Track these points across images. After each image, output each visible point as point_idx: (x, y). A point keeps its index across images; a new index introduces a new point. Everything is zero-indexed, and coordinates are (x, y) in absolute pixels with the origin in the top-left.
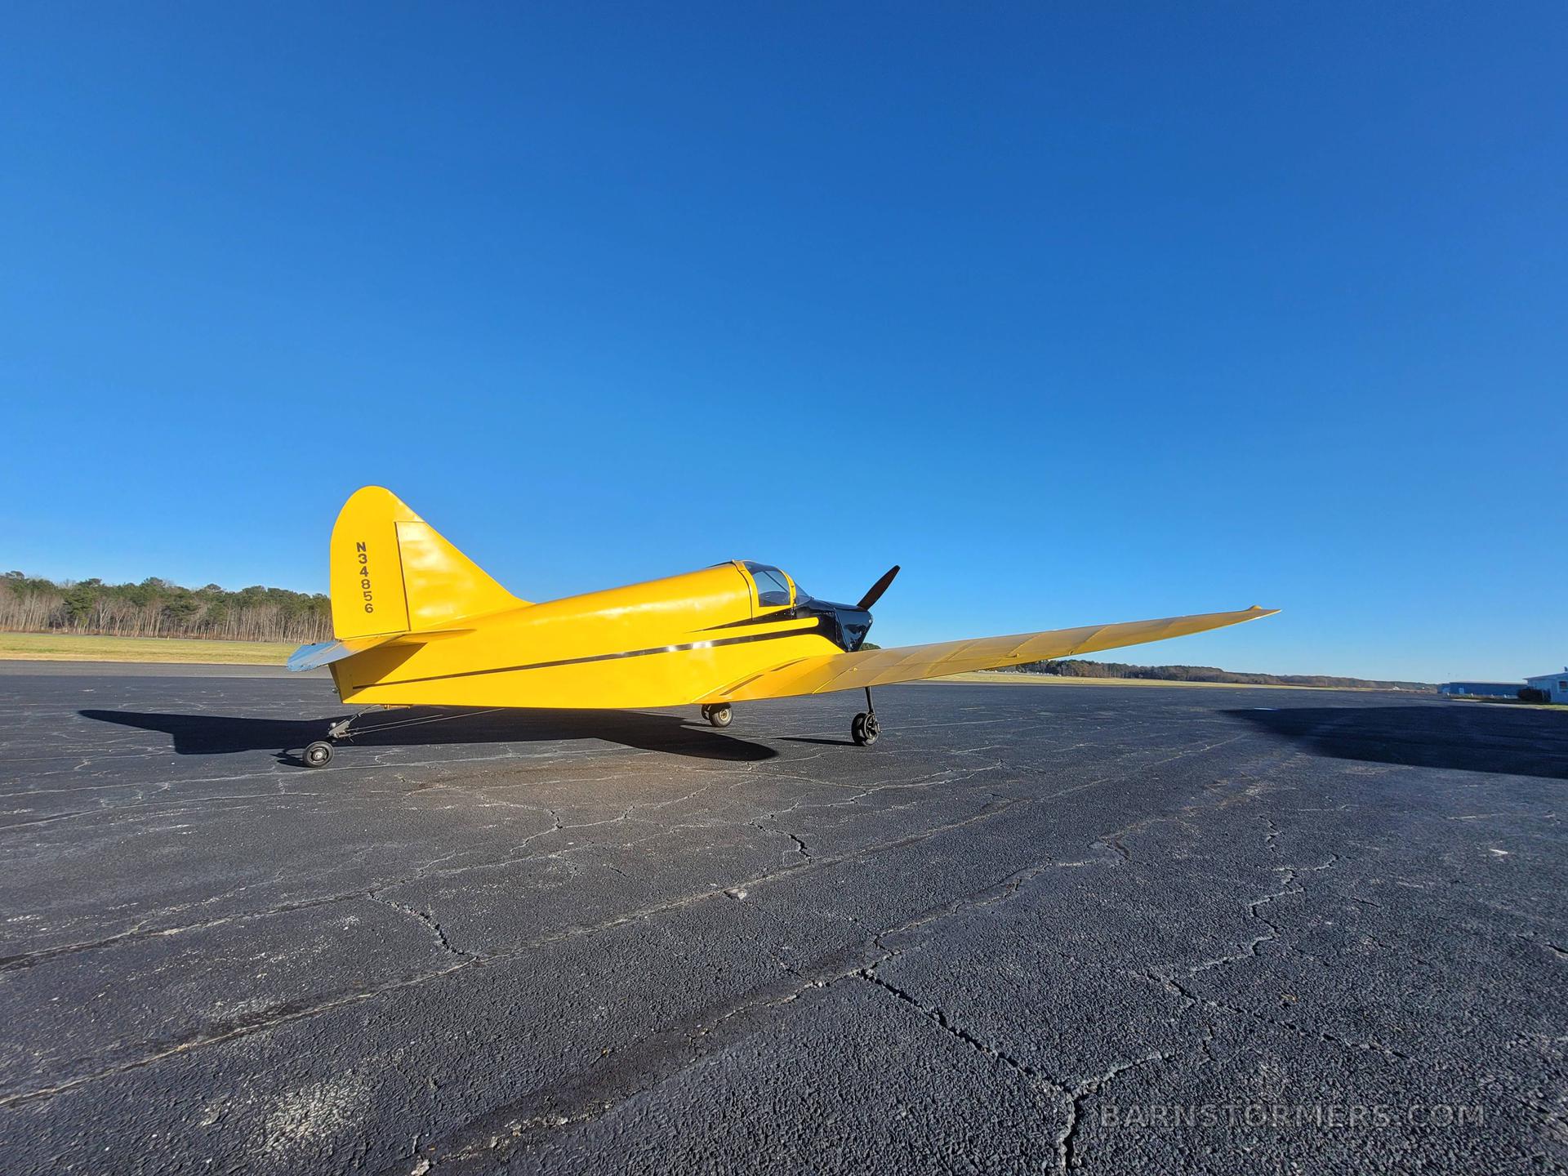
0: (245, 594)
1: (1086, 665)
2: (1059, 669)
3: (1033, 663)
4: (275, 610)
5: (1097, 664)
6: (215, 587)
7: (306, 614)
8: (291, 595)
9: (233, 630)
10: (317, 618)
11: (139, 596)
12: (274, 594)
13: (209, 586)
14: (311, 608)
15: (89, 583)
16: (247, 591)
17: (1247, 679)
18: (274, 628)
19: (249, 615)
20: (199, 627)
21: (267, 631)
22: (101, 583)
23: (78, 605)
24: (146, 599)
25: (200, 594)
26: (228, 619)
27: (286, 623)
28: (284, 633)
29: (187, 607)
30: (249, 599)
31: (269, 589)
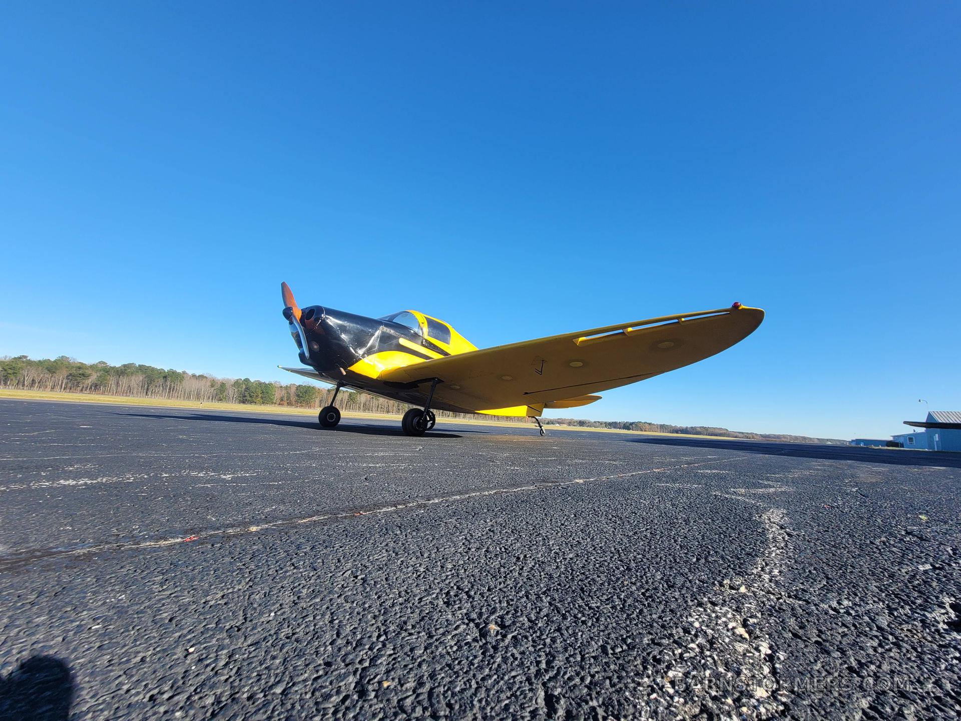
0: (123, 368)
1: (647, 425)
2: (631, 427)
3: (616, 423)
4: (141, 378)
5: (654, 425)
6: (104, 363)
7: (161, 381)
8: (153, 369)
9: (113, 390)
10: (168, 384)
11: (51, 368)
12: (142, 369)
13: (100, 362)
14: (165, 377)
15: (20, 358)
16: (125, 366)
17: (742, 435)
18: (140, 389)
19: (124, 381)
20: (91, 388)
21: (135, 391)
22: (28, 359)
23: (10, 371)
24: (56, 369)
25: (92, 367)
26: (110, 383)
27: (148, 386)
28: (147, 393)
29: (83, 374)
30: (124, 371)
31: (139, 365)
